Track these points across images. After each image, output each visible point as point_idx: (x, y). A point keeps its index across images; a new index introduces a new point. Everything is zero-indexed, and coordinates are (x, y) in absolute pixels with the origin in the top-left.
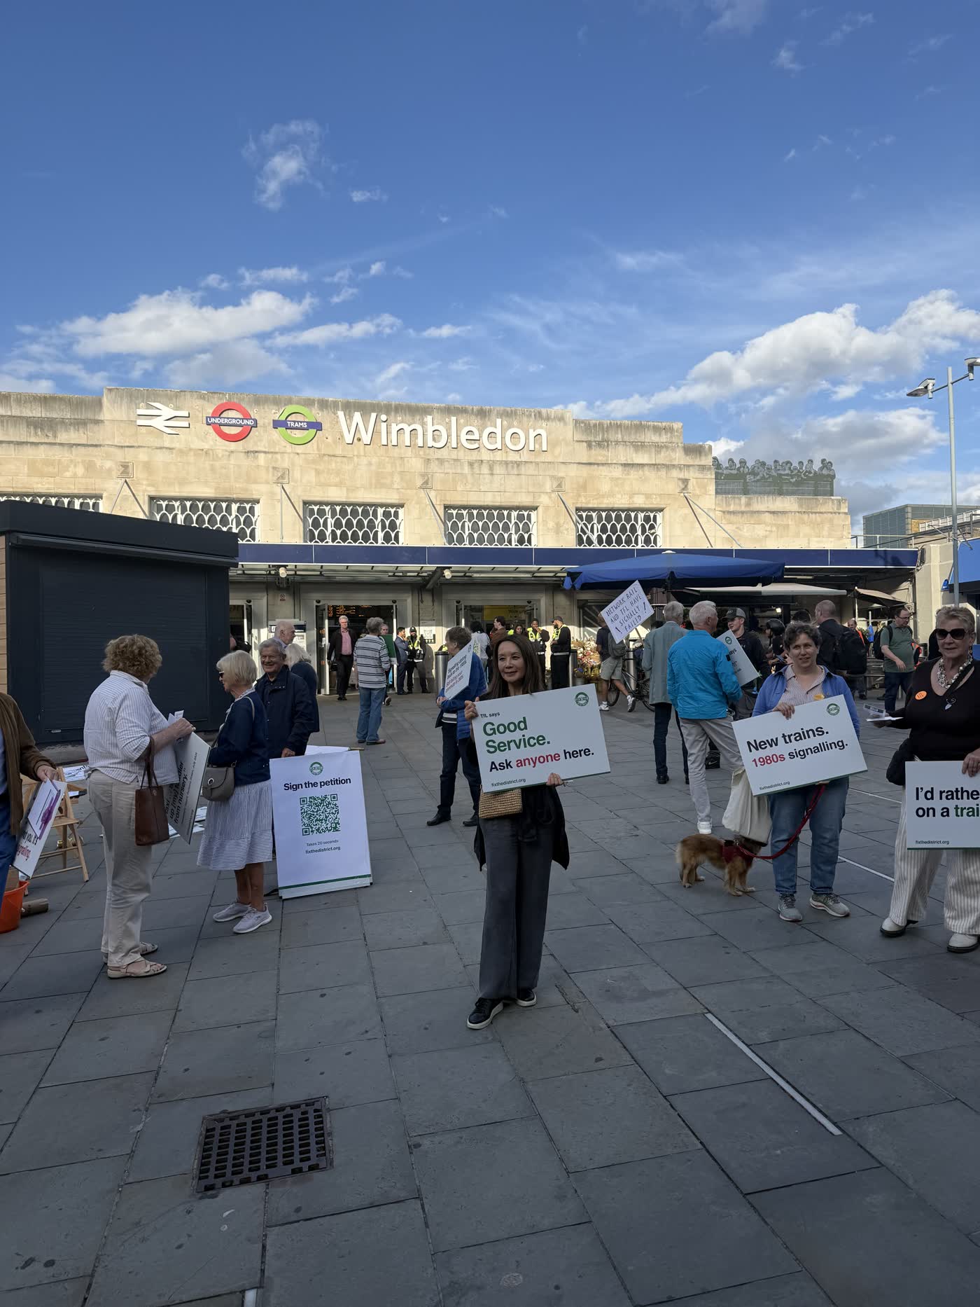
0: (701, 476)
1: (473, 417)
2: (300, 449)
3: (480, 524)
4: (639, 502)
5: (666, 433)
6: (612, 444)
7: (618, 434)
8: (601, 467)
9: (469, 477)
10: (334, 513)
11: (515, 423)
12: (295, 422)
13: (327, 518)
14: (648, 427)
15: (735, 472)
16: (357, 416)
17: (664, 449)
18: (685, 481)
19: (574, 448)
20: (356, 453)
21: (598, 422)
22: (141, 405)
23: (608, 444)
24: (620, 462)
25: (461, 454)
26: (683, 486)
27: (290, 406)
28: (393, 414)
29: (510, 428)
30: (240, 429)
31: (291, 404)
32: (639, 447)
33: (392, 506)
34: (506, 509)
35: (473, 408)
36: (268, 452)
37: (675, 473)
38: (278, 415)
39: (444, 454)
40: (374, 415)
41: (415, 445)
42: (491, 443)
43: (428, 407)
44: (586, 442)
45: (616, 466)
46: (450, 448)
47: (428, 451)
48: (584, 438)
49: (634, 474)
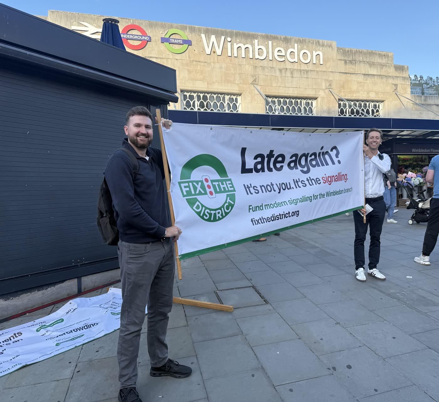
0: (403, 83)
1: (281, 42)
2: (178, 57)
3: (285, 107)
4: (372, 96)
5: (385, 58)
6: (357, 62)
7: (360, 57)
8: (352, 75)
9: (280, 79)
10: (199, 97)
11: (305, 47)
12: (175, 39)
13: (194, 101)
14: (376, 54)
15: (418, 82)
16: (213, 38)
17: (384, 67)
18: (396, 85)
19: (337, 64)
20: (212, 61)
21: (349, 49)
22: (74, 23)
23: (355, 62)
24: (362, 73)
25: (275, 64)
26: (395, 88)
27: (171, 29)
28: (234, 37)
29: (302, 50)
30: (140, 42)
31: (172, 28)
32: (372, 64)
33: (234, 95)
34: (299, 98)
35: (281, 37)
36: (158, 58)
37: (390, 81)
38: (164, 35)
39: (265, 63)
40: (223, 38)
41: (247, 57)
42: (291, 58)
43: (255, 35)
44: (343, 60)
45: (360, 75)
46: (268, 60)
47: (255, 61)
48: (343, 58)
49: (369, 80)
